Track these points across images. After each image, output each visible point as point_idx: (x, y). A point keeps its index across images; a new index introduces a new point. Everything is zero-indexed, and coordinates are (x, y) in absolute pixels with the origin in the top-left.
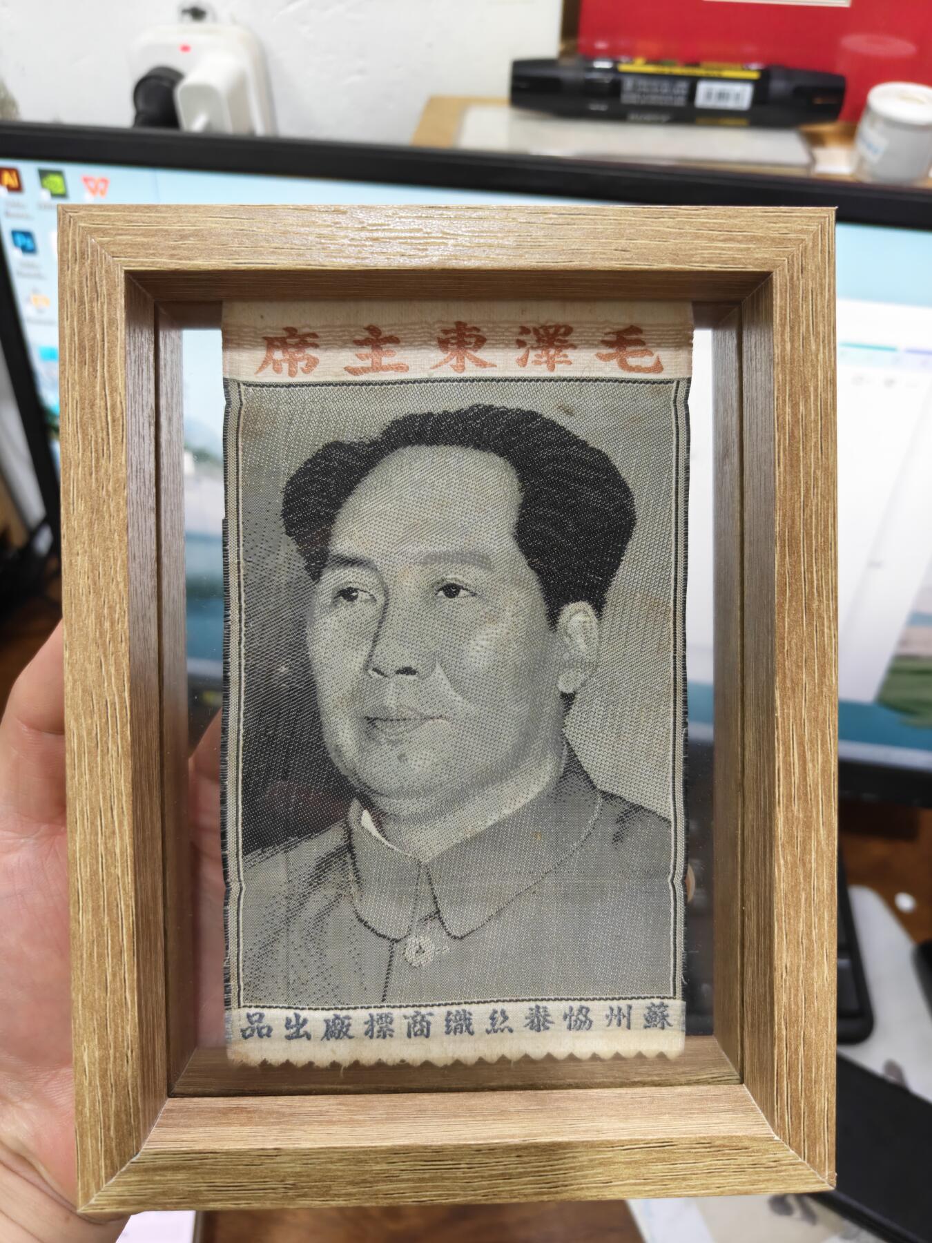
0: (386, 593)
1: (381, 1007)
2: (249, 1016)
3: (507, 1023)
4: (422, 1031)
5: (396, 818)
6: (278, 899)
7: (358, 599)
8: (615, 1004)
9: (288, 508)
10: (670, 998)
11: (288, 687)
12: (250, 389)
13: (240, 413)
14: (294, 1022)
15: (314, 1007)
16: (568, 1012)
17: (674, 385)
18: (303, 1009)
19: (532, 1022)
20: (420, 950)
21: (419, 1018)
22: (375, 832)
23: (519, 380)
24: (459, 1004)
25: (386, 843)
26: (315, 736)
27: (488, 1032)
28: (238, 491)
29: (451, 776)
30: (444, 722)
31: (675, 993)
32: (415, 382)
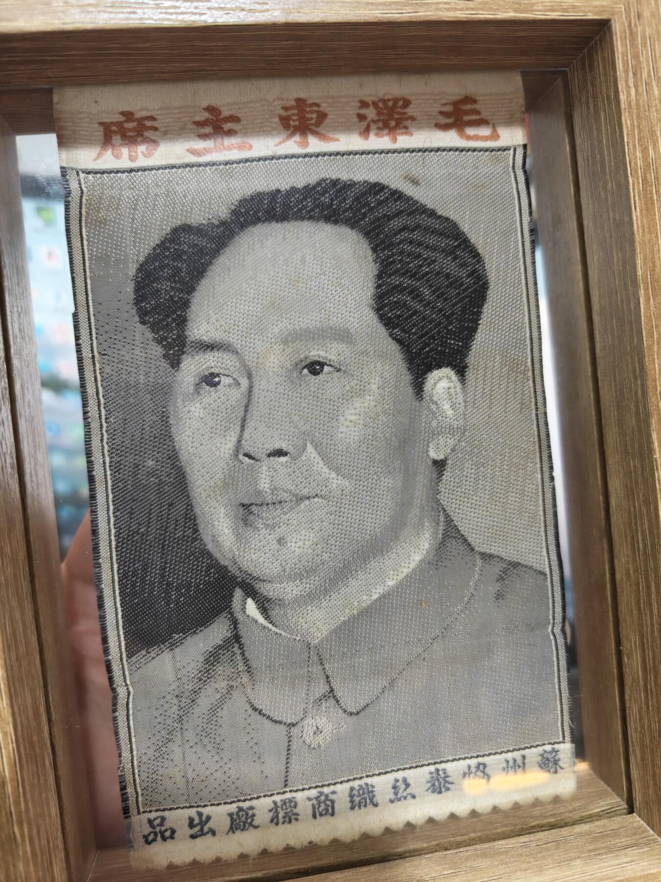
0: (250, 376)
1: (284, 793)
2: (150, 822)
3: (409, 791)
4: (327, 810)
6: (168, 698)
7: (222, 384)
8: (510, 756)
9: (140, 296)
10: (560, 743)
11: (157, 481)
12: (90, 177)
13: (81, 203)
14: (197, 821)
15: (216, 803)
16: (467, 771)
17: (512, 152)
18: (205, 806)
19: (433, 785)
20: (318, 731)
21: (323, 798)
22: (261, 619)
23: (363, 153)
24: (361, 778)
25: (274, 629)
26: (190, 529)
27: (392, 801)
28: (86, 283)
29: (332, 554)
30: (320, 500)
31: (564, 737)
32: (259, 159)
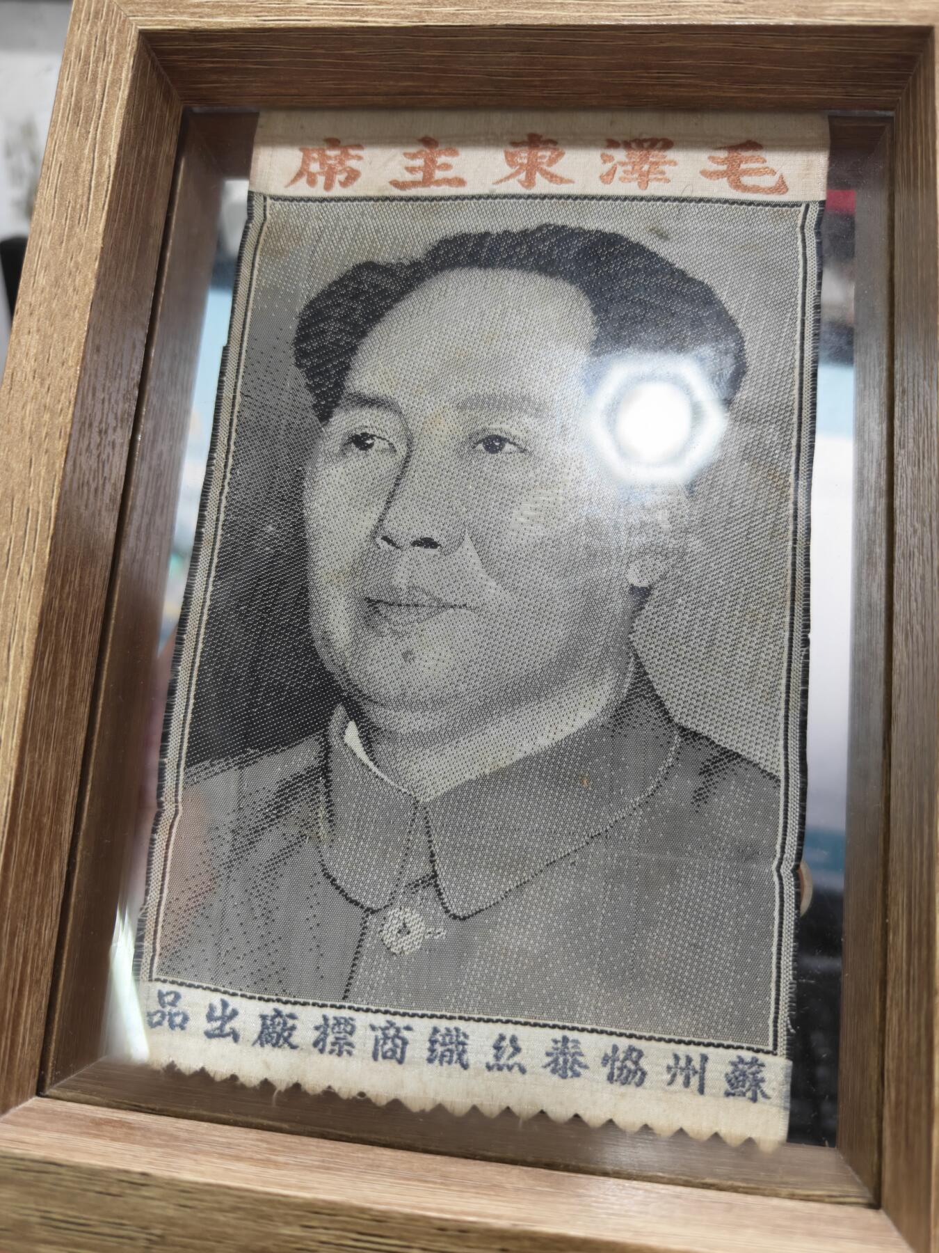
0: (410, 443)
1: (341, 1007)
2: (161, 995)
3: (517, 1059)
4: (394, 1052)
5: (392, 736)
6: (222, 832)
7: (375, 447)
8: (682, 1050)
9: (302, 335)
10: (768, 1052)
11: (272, 551)
12: (277, 204)
13: (261, 230)
14: (218, 1013)
15: (249, 994)
16: (609, 1052)
17: (802, 208)
18: (234, 995)
19: (556, 1061)
20: (404, 930)
21: (392, 1032)
22: (365, 759)
23: (602, 198)
24: (451, 1018)
25: (375, 769)
27: (489, 1068)
28: (246, 315)
29: (471, 686)
30: (469, 612)
31: (775, 1045)
32: (473, 197)
